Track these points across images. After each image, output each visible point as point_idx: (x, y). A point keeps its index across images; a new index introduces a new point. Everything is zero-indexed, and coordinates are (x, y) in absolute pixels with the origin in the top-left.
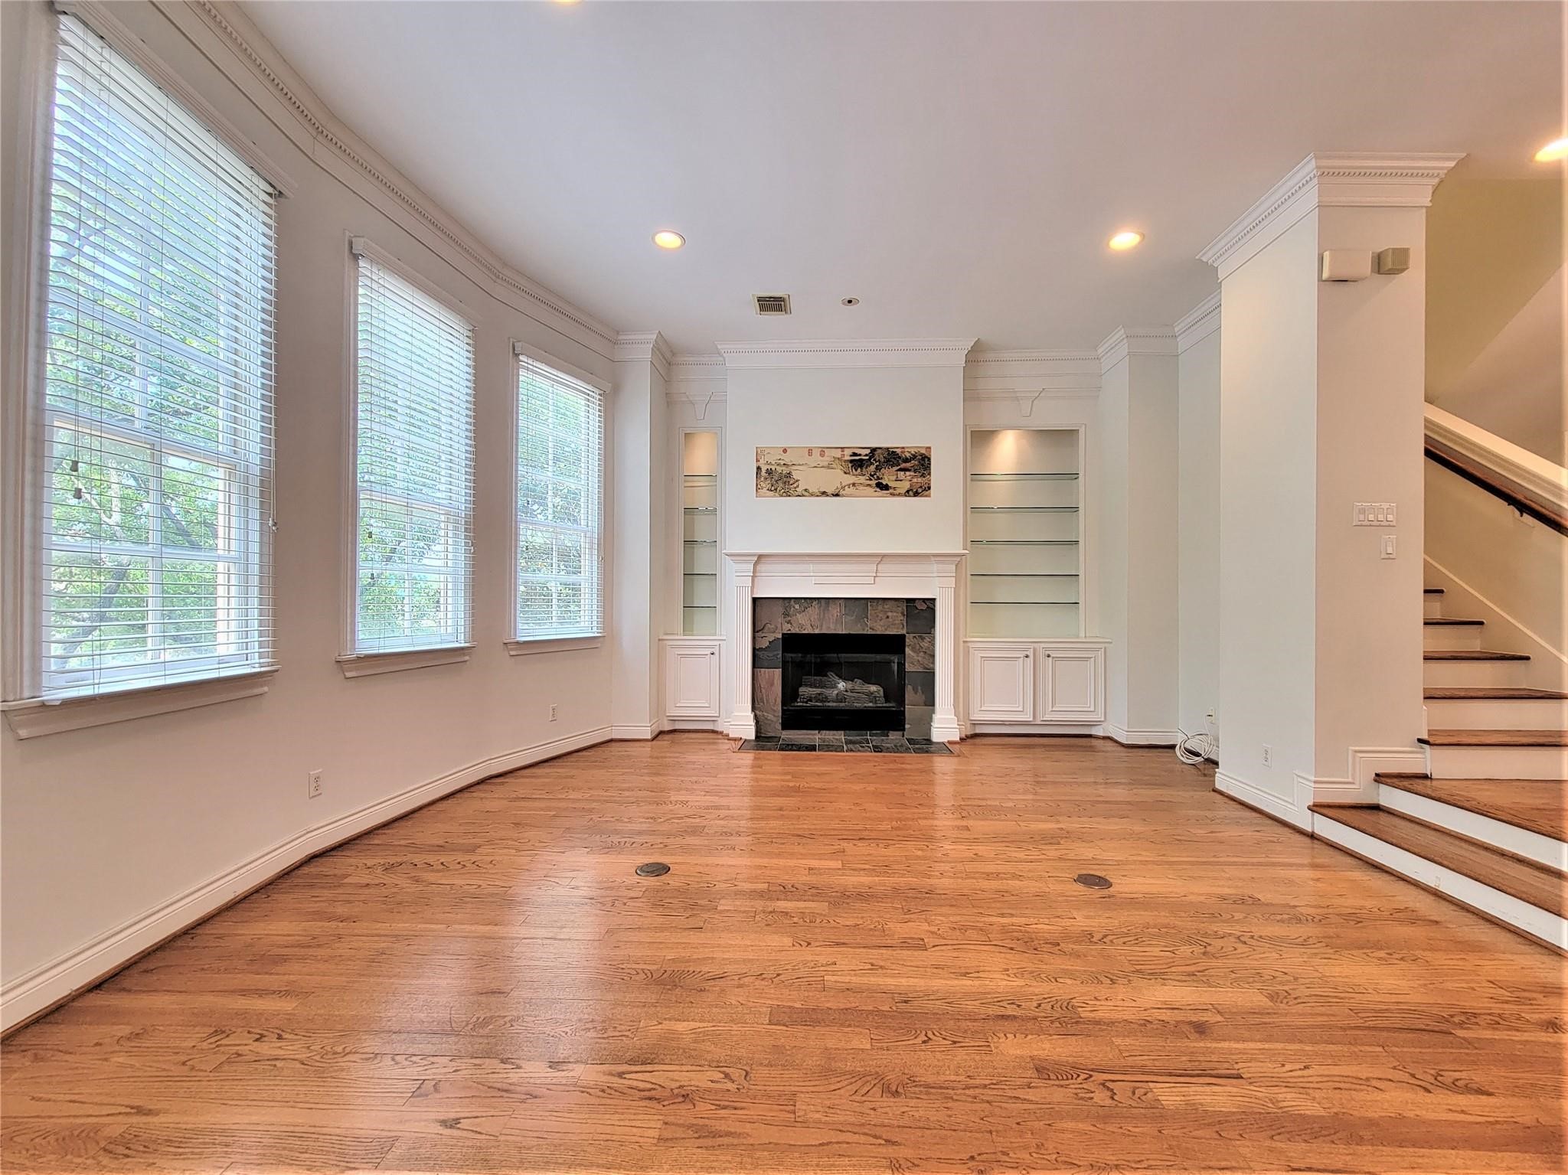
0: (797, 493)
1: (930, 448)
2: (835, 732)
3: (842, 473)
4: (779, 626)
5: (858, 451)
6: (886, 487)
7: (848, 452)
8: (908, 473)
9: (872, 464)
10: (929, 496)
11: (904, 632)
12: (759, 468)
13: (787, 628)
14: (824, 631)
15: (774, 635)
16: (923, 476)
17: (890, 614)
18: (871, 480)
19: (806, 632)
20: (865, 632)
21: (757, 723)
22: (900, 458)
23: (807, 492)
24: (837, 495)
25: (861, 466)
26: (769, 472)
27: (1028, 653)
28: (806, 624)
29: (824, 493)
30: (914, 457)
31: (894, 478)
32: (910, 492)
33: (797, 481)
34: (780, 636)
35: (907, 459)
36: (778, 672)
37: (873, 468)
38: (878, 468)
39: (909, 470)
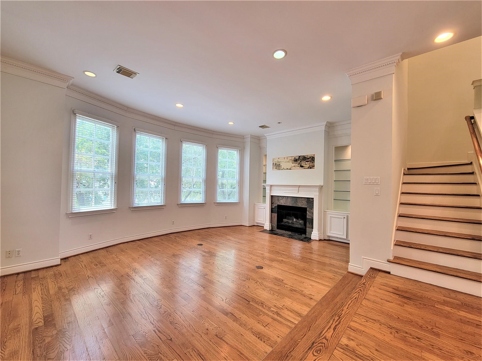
0: (281, 169)
1: (314, 155)
2: (289, 232)
3: (291, 163)
4: (277, 203)
5: (296, 157)
6: (303, 167)
7: (293, 158)
8: (308, 162)
9: (299, 160)
10: (314, 168)
11: (307, 207)
12: (273, 163)
13: (279, 203)
14: (287, 205)
15: (275, 205)
16: (313, 163)
17: (303, 202)
18: (299, 165)
19: (282, 205)
20: (296, 206)
21: (272, 226)
22: (306, 158)
23: (284, 169)
24: (290, 169)
25: (296, 161)
26: (275, 164)
27: (345, 217)
28: (282, 203)
29: (287, 169)
30: (310, 158)
31: (305, 164)
32: (309, 168)
33: (281, 166)
34: (277, 205)
35: (308, 158)
36: (276, 214)
37: (299, 161)
38: (301, 162)
39: (309, 161)
